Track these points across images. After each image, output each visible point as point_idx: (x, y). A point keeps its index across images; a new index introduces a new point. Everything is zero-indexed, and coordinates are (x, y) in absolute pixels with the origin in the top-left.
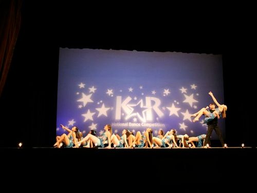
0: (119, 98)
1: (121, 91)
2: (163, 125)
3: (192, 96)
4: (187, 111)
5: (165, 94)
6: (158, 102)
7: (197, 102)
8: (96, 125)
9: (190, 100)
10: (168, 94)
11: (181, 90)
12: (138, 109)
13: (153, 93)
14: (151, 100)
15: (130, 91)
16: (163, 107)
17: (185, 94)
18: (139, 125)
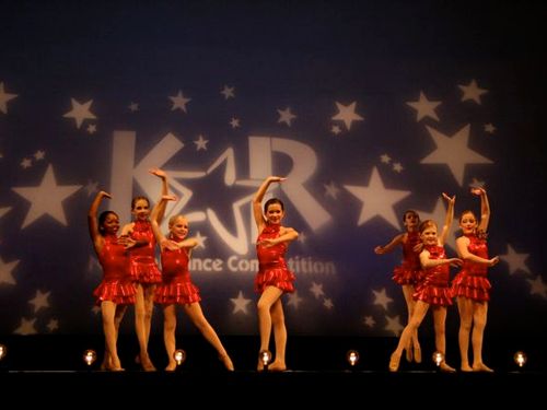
0: (124, 142)
1: (134, 107)
2: (327, 269)
3: (464, 134)
5: (341, 124)
6: (306, 161)
7: (490, 162)
8: (15, 264)
9: (453, 152)
10: (355, 123)
11: (413, 105)
12: (213, 194)
13: (281, 120)
14: (274, 149)
15: (179, 109)
16: (328, 183)
17: (431, 126)
18: (217, 266)
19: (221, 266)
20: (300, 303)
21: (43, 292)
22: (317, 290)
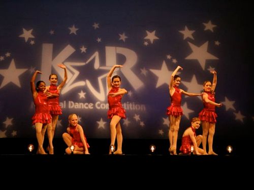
1: (52, 32)
2: (142, 108)
3: (205, 46)
4: (194, 79)
5: (148, 41)
6: (132, 58)
7: (218, 59)
9: (200, 54)
10: (155, 40)
12: (89, 73)
13: (121, 39)
14: (117, 52)
15: (73, 34)
16: (143, 68)
17: (190, 42)
18: (90, 106)
19: (93, 106)
20: (129, 124)
21: (10, 118)
22: (137, 118)
